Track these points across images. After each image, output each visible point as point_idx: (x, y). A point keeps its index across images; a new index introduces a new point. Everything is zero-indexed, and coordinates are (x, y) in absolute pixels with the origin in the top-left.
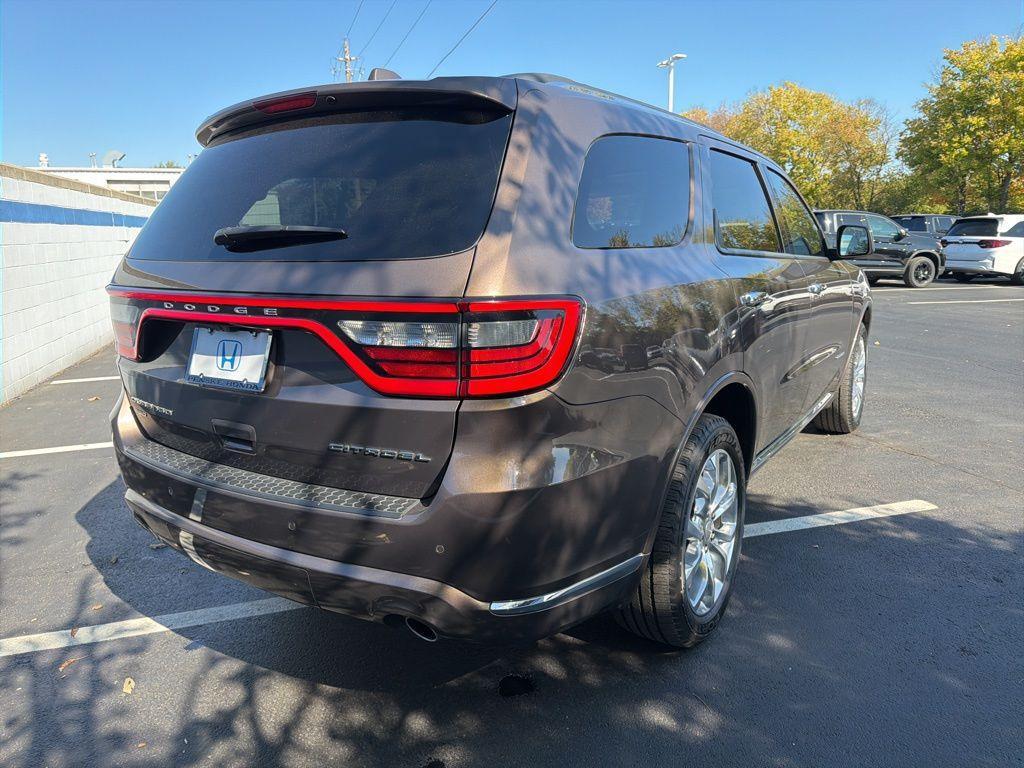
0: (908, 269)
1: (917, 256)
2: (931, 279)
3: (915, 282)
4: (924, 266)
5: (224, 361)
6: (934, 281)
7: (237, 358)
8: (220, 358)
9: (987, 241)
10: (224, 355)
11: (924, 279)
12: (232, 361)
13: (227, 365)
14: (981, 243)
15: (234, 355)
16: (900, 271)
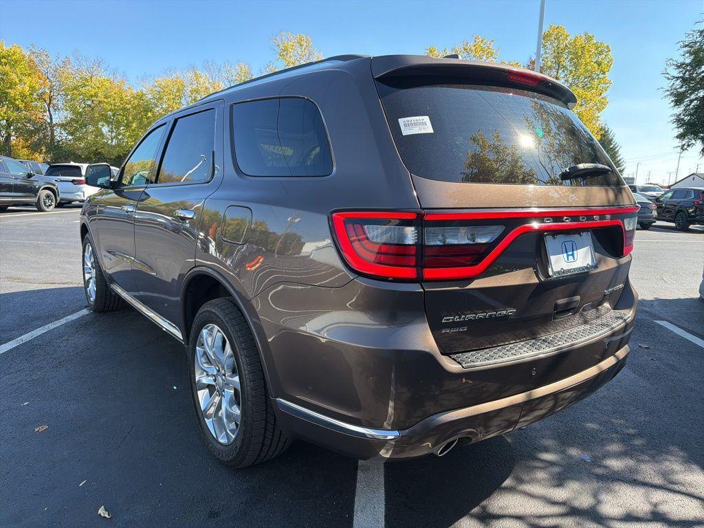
0: (39, 199)
1: (43, 189)
2: (54, 206)
3: (45, 208)
4: (48, 196)
5: (568, 256)
6: (56, 207)
7: (575, 252)
8: (565, 255)
9: (77, 181)
10: (567, 252)
11: (50, 205)
12: (573, 255)
13: (571, 257)
14: (73, 181)
15: (573, 251)
16: (35, 200)
